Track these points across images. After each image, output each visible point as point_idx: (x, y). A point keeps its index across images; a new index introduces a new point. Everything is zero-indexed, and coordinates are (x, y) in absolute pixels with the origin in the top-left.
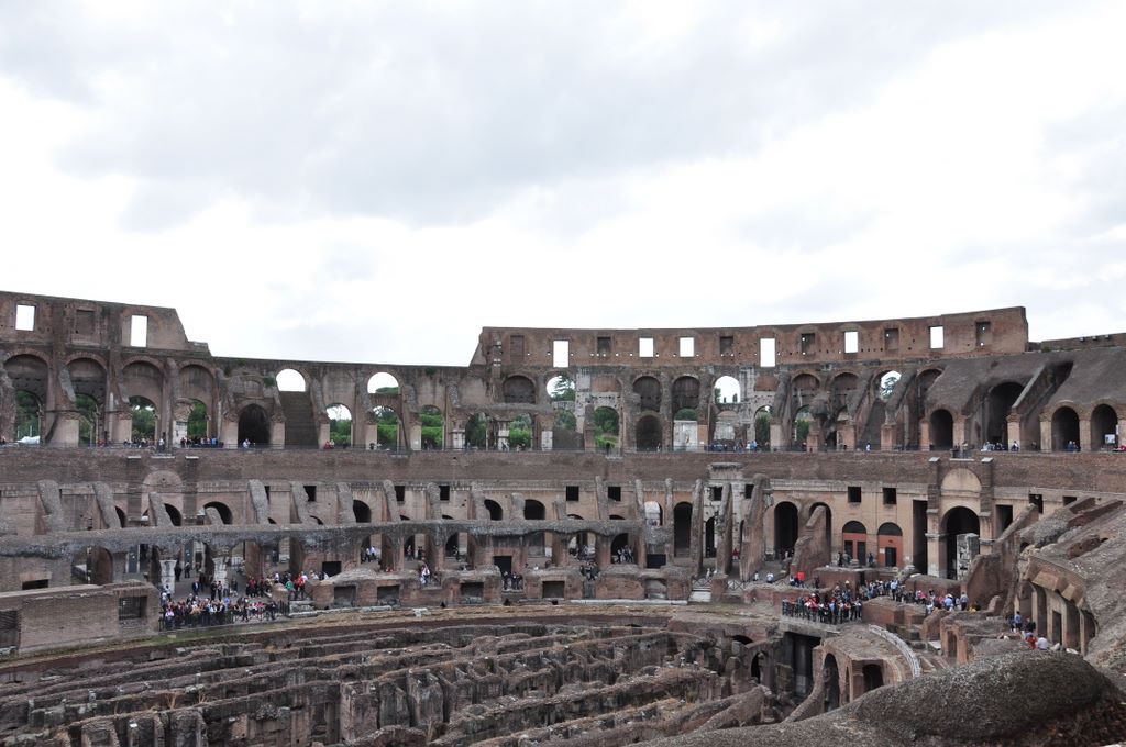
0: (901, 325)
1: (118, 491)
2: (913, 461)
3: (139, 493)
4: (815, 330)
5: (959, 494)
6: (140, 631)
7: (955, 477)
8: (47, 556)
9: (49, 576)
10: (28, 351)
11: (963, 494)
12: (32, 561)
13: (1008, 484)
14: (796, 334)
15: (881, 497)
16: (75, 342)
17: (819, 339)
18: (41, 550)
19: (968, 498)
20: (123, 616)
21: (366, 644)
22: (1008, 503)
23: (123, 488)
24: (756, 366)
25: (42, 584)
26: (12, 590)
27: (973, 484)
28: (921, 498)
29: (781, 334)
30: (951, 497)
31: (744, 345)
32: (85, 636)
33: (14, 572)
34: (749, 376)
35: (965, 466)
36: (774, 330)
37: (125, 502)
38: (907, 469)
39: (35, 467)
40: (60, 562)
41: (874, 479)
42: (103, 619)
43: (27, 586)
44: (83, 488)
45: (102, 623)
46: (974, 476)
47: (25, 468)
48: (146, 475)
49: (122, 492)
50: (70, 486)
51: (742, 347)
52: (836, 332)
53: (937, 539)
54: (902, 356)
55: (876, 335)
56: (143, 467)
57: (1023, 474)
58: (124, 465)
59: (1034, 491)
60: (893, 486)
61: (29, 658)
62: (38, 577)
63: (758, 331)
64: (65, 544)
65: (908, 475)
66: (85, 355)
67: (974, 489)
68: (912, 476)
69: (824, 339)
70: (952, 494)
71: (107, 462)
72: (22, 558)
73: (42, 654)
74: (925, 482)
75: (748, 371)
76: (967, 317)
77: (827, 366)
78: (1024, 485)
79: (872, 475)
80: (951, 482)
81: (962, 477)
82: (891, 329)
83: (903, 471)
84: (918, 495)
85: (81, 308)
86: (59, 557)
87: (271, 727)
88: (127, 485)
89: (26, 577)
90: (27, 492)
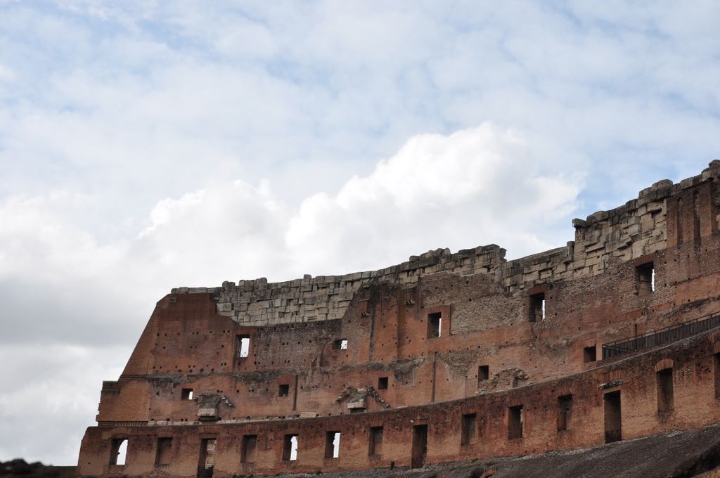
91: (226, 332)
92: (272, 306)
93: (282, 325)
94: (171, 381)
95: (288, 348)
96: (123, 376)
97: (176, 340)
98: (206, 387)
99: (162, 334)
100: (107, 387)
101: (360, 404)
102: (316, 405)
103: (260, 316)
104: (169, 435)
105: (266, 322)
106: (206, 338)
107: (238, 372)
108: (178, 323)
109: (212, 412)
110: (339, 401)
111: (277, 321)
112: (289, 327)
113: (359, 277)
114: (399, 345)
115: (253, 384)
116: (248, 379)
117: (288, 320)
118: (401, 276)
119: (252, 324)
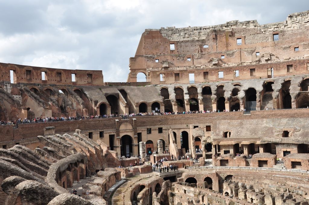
0: (62, 72)
2: (108, 121)
4: (31, 69)
5: (125, 131)
7: (124, 125)
11: (127, 131)
13: (140, 126)
14: (24, 70)
15: (99, 135)
17: (33, 73)
19: (128, 132)
22: (140, 132)
24: (9, 83)
27: (130, 127)
28: (112, 134)
29: (18, 69)
30: (123, 132)
31: (4, 71)
34: (8, 87)
35: (127, 121)
36: (16, 67)
38: (106, 124)
41: (96, 129)
46: (130, 124)
51: (3, 73)
52: (39, 71)
53: (120, 147)
54: (63, 83)
55: (54, 74)
57: (144, 122)
59: (148, 127)
60: (103, 131)
63: (9, 66)
65: (107, 126)
67: (131, 129)
68: (108, 126)
69: (35, 73)
70: (123, 131)
74: (113, 128)
75: (8, 85)
76: (84, 72)
77: (38, 85)
78: (144, 126)
79: (95, 127)
80: (122, 127)
81: (126, 125)
82: (59, 73)
83: (105, 125)
84: (110, 133)
91: (167, 43)
92: (180, 35)
93: (185, 41)
94: (152, 57)
95: (188, 48)
96: (136, 56)
97: (151, 45)
98: (163, 58)
99: (146, 43)
100: (132, 59)
101: (217, 62)
102: (200, 63)
103: (176, 38)
104: (178, 73)
105: (178, 40)
106: (160, 44)
107: (172, 54)
108: (150, 40)
109: (167, 66)
110: (209, 62)
111: (182, 39)
112: (188, 41)
113: (209, 27)
114: (227, 47)
115: (178, 57)
116: (176, 56)
117: (186, 39)
118: (223, 27)
119: (174, 40)
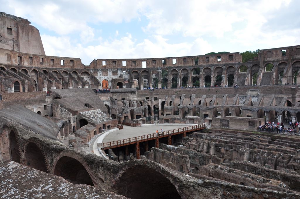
1: (289, 97)
3: (295, 97)
6: (253, 130)
8: (251, 110)
9: (252, 115)
10: (283, 62)
12: (249, 111)
16: (296, 57)
18: (250, 109)
20: (250, 125)
21: (287, 144)
23: (290, 96)
25: (250, 116)
26: (245, 117)
32: (241, 128)
33: (245, 113)
37: (291, 100)
39: (269, 90)
40: (254, 112)
42: (245, 125)
43: (248, 116)
44: (280, 96)
45: (245, 126)
47: (267, 91)
48: (297, 93)
49: (290, 97)
50: (277, 95)
56: (296, 90)
58: (291, 90)
61: (231, 130)
62: (250, 115)
64: (255, 108)
66: (297, 60)
71: (287, 89)
72: (247, 110)
73: (232, 130)
85: (297, 48)
86: (254, 111)
87: (229, 152)
88: (291, 95)
89: (247, 114)
90: (267, 96)
